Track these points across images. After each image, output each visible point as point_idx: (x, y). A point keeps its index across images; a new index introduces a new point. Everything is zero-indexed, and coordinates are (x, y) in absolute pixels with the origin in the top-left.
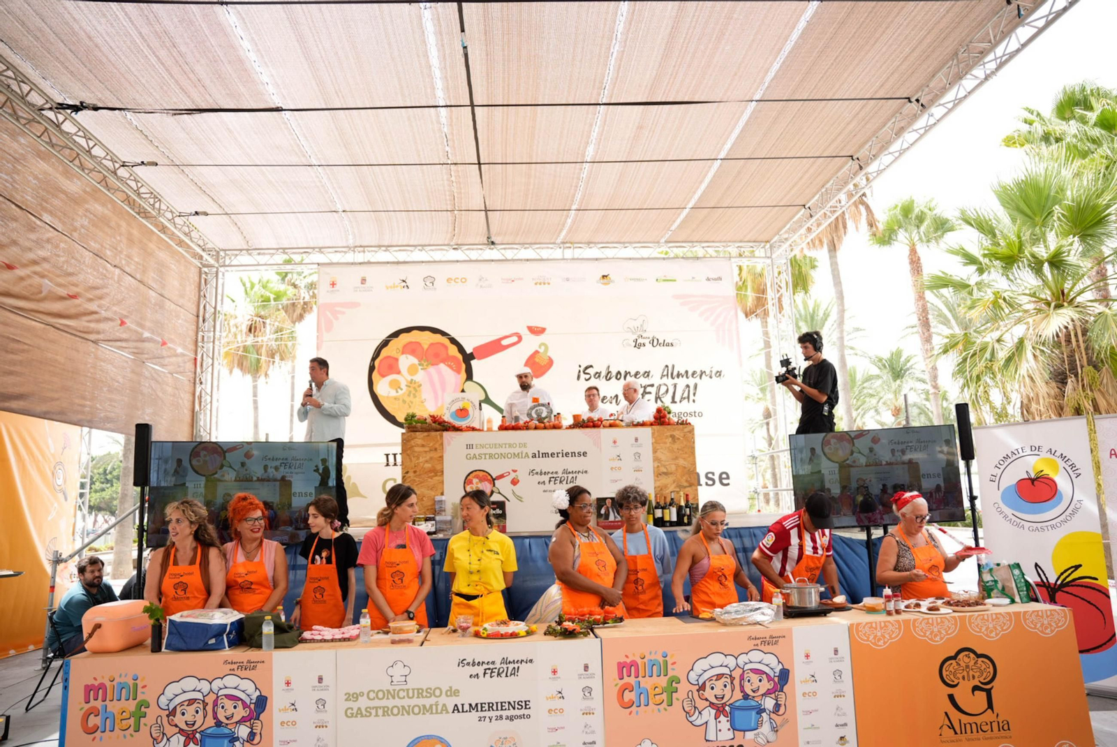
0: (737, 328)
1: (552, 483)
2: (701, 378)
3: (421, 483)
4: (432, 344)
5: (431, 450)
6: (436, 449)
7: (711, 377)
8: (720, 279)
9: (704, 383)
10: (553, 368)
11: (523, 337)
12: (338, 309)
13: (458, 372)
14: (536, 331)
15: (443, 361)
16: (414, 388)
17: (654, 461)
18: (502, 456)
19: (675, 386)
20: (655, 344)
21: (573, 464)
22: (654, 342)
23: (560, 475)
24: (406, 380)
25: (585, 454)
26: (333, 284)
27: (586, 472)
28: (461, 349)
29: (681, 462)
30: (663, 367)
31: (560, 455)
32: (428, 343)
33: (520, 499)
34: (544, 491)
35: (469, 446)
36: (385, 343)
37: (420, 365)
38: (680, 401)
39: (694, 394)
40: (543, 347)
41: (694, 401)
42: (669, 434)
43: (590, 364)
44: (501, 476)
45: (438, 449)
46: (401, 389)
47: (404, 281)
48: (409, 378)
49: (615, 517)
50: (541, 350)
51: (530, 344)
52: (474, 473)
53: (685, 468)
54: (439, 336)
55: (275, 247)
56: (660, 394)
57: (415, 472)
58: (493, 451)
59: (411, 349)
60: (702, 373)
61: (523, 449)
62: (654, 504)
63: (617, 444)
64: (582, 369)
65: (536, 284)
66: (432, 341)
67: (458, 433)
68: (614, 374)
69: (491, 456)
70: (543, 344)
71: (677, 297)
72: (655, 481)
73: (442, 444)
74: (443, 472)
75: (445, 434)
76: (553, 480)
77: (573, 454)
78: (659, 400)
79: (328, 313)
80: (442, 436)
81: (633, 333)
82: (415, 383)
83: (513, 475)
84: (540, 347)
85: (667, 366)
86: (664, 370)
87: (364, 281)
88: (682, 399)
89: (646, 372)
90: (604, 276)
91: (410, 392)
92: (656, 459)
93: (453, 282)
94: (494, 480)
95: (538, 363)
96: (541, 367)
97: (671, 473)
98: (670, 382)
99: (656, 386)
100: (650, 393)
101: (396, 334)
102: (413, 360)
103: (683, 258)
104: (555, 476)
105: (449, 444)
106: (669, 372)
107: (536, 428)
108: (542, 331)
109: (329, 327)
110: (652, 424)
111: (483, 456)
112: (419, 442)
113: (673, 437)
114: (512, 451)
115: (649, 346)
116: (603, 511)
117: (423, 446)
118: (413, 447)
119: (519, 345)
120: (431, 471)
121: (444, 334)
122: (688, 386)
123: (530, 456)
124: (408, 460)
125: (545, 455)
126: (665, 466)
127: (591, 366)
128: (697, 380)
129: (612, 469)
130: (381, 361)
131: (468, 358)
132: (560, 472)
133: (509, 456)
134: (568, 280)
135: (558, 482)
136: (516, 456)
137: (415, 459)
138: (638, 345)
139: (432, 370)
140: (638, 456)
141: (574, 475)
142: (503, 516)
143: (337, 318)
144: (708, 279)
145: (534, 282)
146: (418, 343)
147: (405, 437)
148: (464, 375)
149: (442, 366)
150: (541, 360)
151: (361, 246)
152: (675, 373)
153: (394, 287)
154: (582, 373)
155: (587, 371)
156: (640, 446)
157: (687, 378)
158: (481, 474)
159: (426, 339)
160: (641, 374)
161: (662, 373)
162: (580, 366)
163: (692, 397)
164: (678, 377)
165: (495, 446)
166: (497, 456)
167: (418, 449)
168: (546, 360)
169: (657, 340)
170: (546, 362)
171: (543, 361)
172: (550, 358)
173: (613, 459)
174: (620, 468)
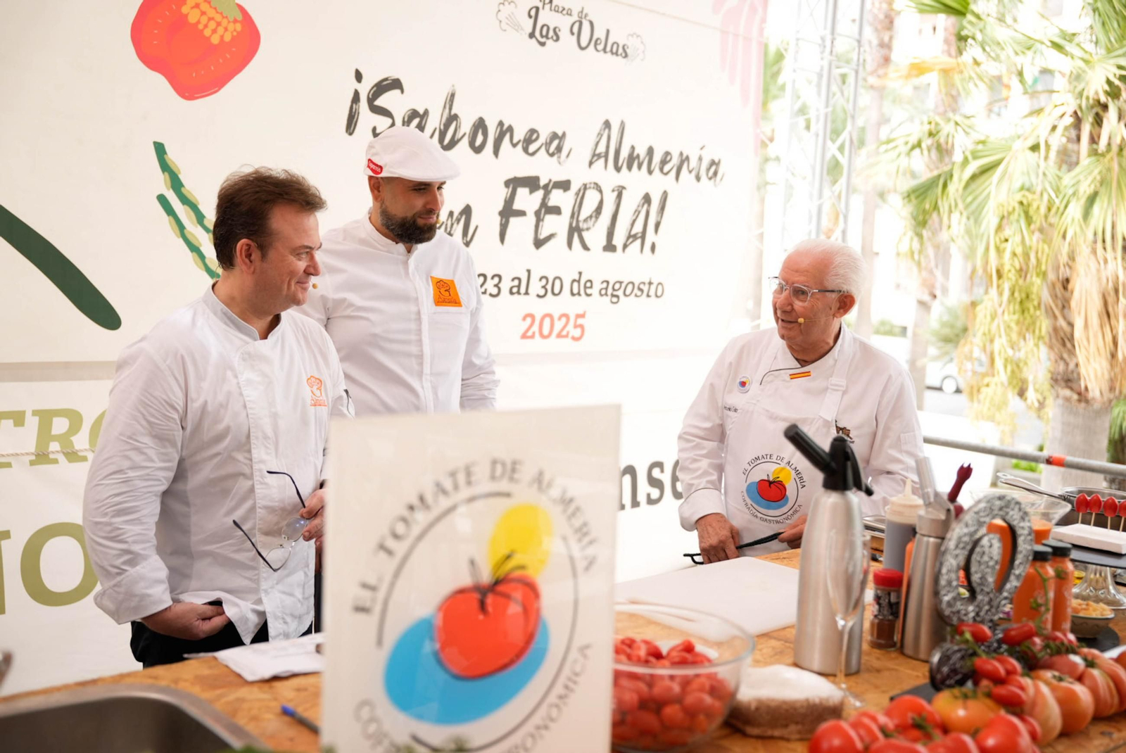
2: (677, 177)
9: (684, 192)
20: (584, 39)
22: (584, 33)
30: (599, 125)
38: (625, 246)
39: (657, 227)
41: (653, 248)
43: (396, 77)
56: (582, 217)
60: (682, 160)
64: (365, 89)
68: (466, 126)
78: (576, 240)
85: (607, 124)
86: (600, 135)
89: (554, 136)
95: (195, 32)
99: (575, 187)
115: (567, 40)
122: (647, 199)
127: (396, 84)
128: (667, 182)
138: (542, 35)
152: (624, 154)
154: (363, 104)
155: (376, 103)
157: (650, 172)
160: (542, 140)
161: (592, 145)
162: (359, 76)
163: (650, 237)
164: (630, 168)
168: (229, 22)
169: (591, 24)
170: (232, 33)
171: (219, 24)
172: (247, 19)
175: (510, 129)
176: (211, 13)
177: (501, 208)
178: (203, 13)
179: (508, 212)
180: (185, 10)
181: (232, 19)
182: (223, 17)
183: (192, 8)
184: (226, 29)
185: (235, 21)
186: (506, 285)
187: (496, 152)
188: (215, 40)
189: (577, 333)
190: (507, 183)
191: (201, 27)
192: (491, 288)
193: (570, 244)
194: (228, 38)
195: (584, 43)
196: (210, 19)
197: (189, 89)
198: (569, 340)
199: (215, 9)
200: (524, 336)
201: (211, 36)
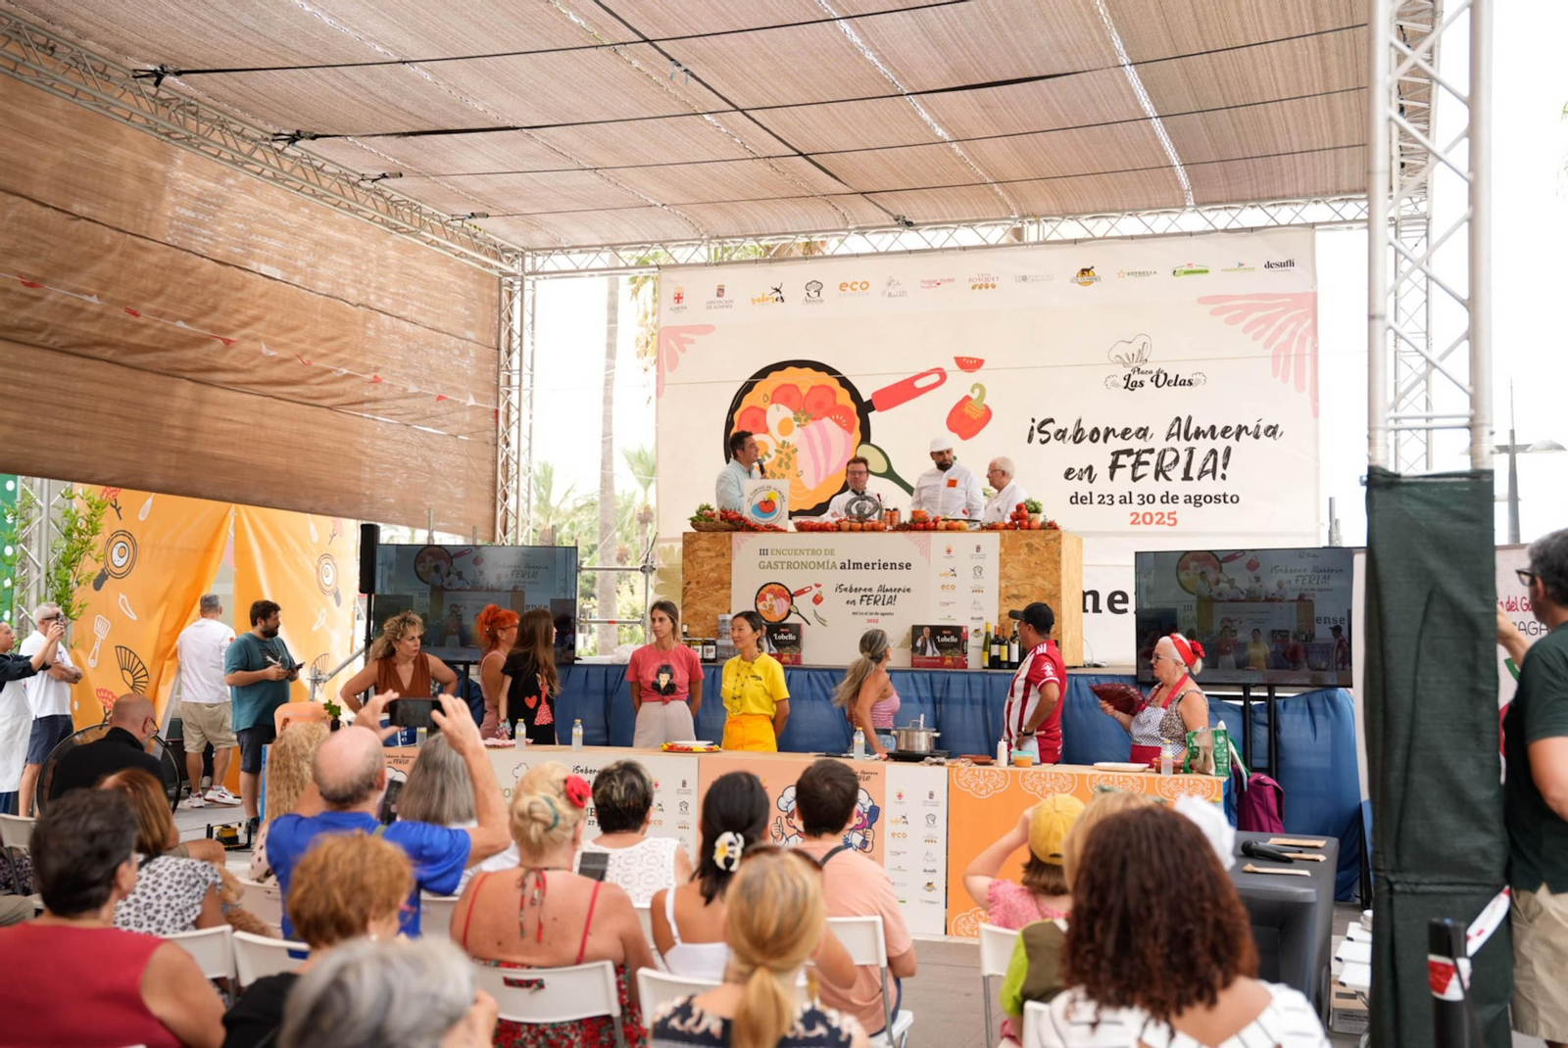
0: (1315, 350)
1: (864, 603)
2: (1237, 439)
3: (706, 596)
4: (813, 388)
5: (717, 556)
6: (723, 555)
7: (1257, 437)
8: (1291, 263)
9: (1243, 448)
10: (990, 423)
11: (949, 374)
12: (684, 335)
13: (850, 430)
14: (968, 364)
15: (828, 414)
16: (787, 455)
17: (1001, 578)
18: (804, 565)
19: (1191, 451)
20: (1160, 382)
21: (891, 579)
22: (1160, 379)
23: (875, 593)
24: (777, 443)
25: (908, 566)
26: (679, 298)
27: (909, 590)
28: (855, 395)
29: (1039, 581)
30: (1171, 419)
31: (876, 567)
32: (809, 386)
33: (822, 622)
34: (854, 613)
35: (763, 552)
36: (748, 387)
37: (795, 419)
38: (1199, 478)
39: (1225, 466)
40: (977, 391)
41: (1224, 477)
42: (1024, 542)
43: (1049, 417)
44: (801, 592)
45: (725, 554)
46: (770, 456)
47: (778, 290)
48: (780, 439)
49: (934, 652)
50: (974, 396)
51: (959, 385)
52: (768, 587)
53: (1044, 590)
54: (824, 375)
55: (599, 243)
56: (1165, 464)
57: (698, 583)
58: (792, 559)
59: (784, 395)
60: (1241, 429)
61: (829, 557)
62: (992, 636)
63: (952, 554)
64: (1036, 425)
65: (974, 288)
66: (814, 384)
67: (752, 534)
68: (1087, 432)
69: (790, 565)
70: (977, 386)
71: (1203, 300)
72: (1001, 606)
73: (731, 548)
74: (730, 583)
75: (736, 535)
76: (865, 598)
77: (893, 566)
78: (1161, 476)
79: (671, 342)
80: (730, 538)
81: (1124, 363)
82: (788, 447)
83: (815, 591)
84: (972, 391)
85: (1178, 419)
86: (1173, 425)
87: (721, 291)
88: (1202, 473)
89: (1141, 429)
90: (1084, 271)
91: (781, 460)
92: (1003, 576)
93: (848, 289)
94: (792, 596)
95: (969, 416)
96: (974, 422)
97: (1024, 597)
98: (1182, 445)
99: (1157, 452)
100: (1147, 463)
101: (764, 373)
102: (786, 412)
103: (1226, 230)
104: (868, 593)
105: (739, 549)
106: (1182, 429)
107: (851, 530)
108: (979, 363)
109: (673, 366)
110: (1006, 527)
111: (780, 565)
112: (704, 544)
113: (1029, 546)
114: (816, 558)
115: (1149, 385)
116: (919, 644)
117: (708, 550)
118: (696, 551)
119: (941, 387)
120: (716, 582)
121: (831, 371)
122: (1214, 452)
123: (839, 566)
124: (691, 567)
125: (857, 566)
126: (1016, 586)
127: (1052, 420)
128: (1231, 442)
129: (943, 586)
130: (742, 414)
131: (864, 408)
132: (875, 589)
133: (812, 565)
134: (1024, 279)
135: (872, 602)
136: (820, 565)
137: (698, 566)
138: (1131, 385)
139: (812, 426)
140: (978, 570)
141: (893, 594)
142: (797, 643)
143: (683, 350)
144: (1269, 265)
145: (973, 284)
146: (795, 386)
147: (687, 538)
148: (857, 435)
149: (827, 422)
150: (971, 411)
151: (718, 237)
152: (1192, 430)
153: (764, 300)
154: (1036, 431)
155: (1043, 429)
156: (983, 557)
157: (1213, 438)
159: (806, 379)
160: (1133, 432)
161: (1167, 429)
162: (1033, 420)
163: (1220, 470)
164: (1197, 437)
165: (795, 552)
166: (796, 565)
167: (701, 554)
169: (1166, 375)
170: (982, 415)
171: (977, 413)
172: (987, 408)
173: (945, 575)
174: (953, 587)
175: (1113, 430)
176: (974, 410)
177: (1110, 464)
179: (1114, 466)
180: (965, 410)
181: (981, 410)
182: (979, 411)
183: (967, 409)
184: (980, 414)
185: (983, 410)
186: (1116, 499)
187: (1105, 441)
188: (976, 418)
189: (1172, 522)
190: (1113, 454)
192: (1107, 500)
193: (1157, 478)
194: (980, 417)
195: (1160, 383)
197: (965, 436)
198: (1166, 526)
199: (975, 408)
200: (1133, 523)
201: (974, 417)
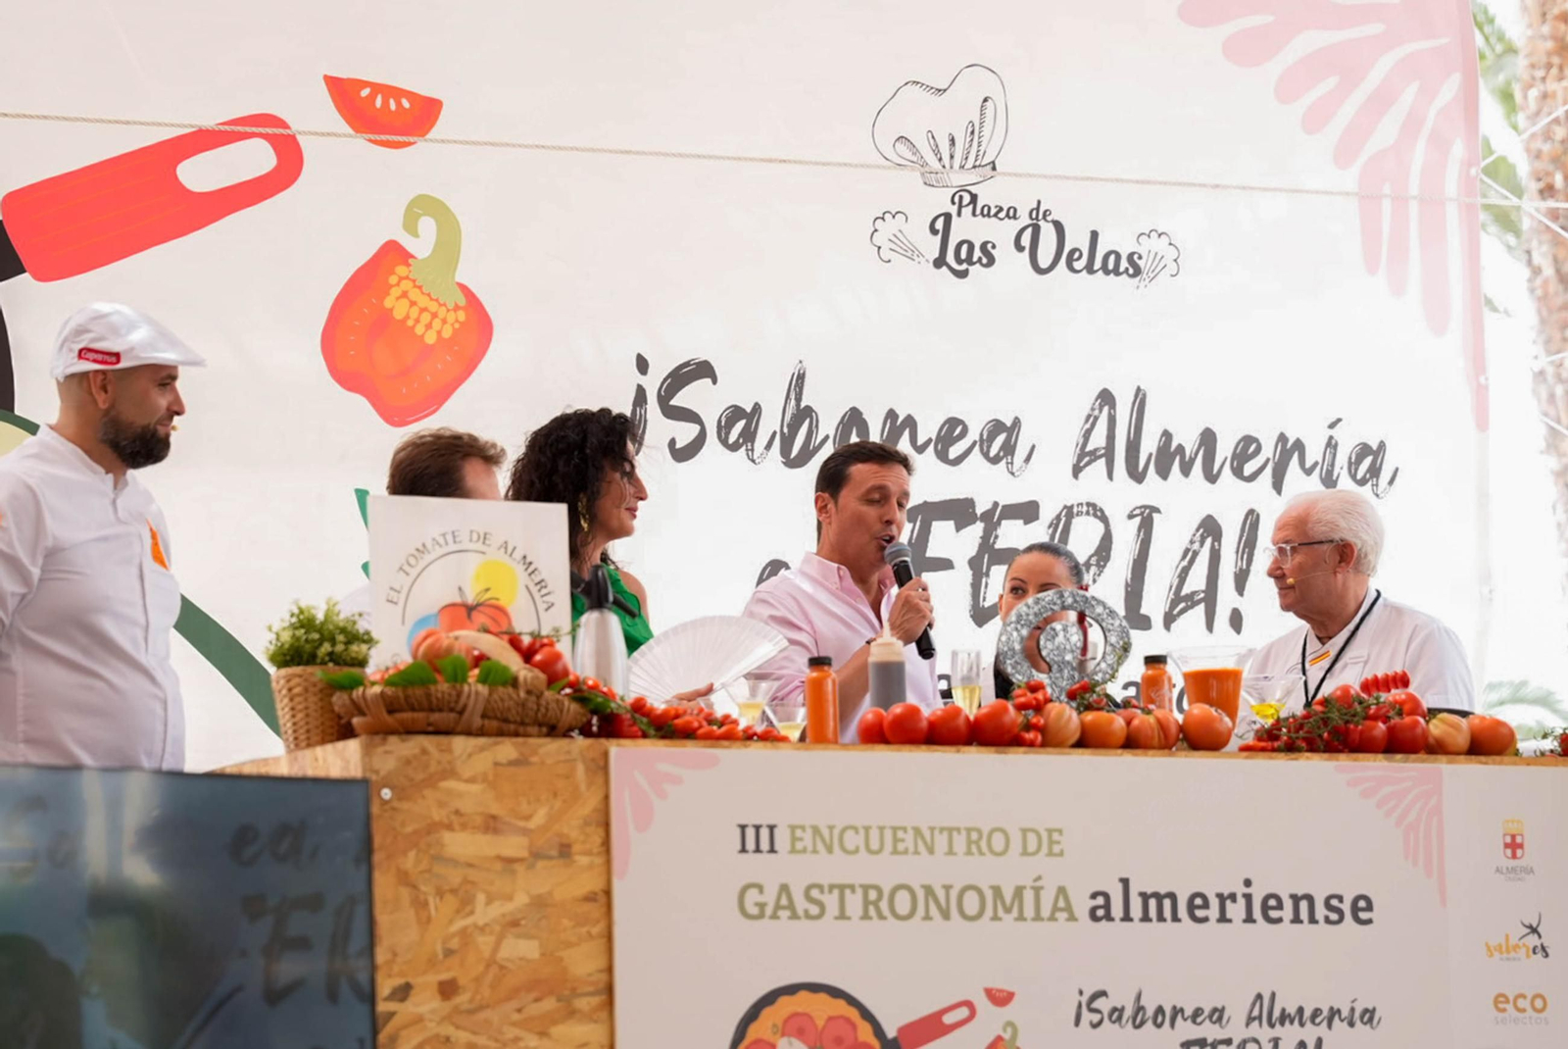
5: (536, 855)
6: (565, 851)
14: (380, 113)
18: (938, 903)
19: (1146, 520)
20: (1045, 254)
21: (1298, 965)
22: (1043, 242)
23: (1236, 1030)
25: (1359, 908)
27: (1369, 1016)
31: (1236, 910)
35: (756, 838)
38: (1170, 618)
40: (429, 230)
44: (933, 1030)
45: (581, 847)
50: (421, 246)
52: (785, 1006)
58: (885, 871)
61: (1041, 864)
64: (653, 383)
67: (690, 750)
69: (876, 902)
70: (427, 206)
73: (602, 816)
74: (610, 990)
77: (1302, 907)
80: (601, 767)
83: (989, 1022)
85: (1106, 398)
86: (1092, 420)
88: (1180, 601)
89: (997, 427)
94: (890, 1045)
96: (424, 351)
98: (1119, 496)
104: (1211, 1032)
105: (643, 818)
106: (1119, 435)
107: (1086, 741)
111: (831, 901)
114: (985, 871)
117: (492, 825)
118: (433, 828)
119: (286, 199)
123: (1082, 905)
124: (410, 914)
125: (1159, 905)
127: (704, 370)
129: (1500, 1000)
132: (1237, 1013)
133: (971, 903)
136: (1006, 903)
137: (451, 901)
141: (1309, 1034)
152: (1149, 445)
154: (652, 406)
155: (673, 402)
158: (822, 1008)
160: (973, 435)
162: (642, 365)
163: (1227, 598)
165: (896, 839)
166: (903, 902)
167: (460, 844)
168: (448, 310)
170: (452, 325)
171: (435, 315)
173: (1506, 949)
174: (1540, 1003)
176: (423, 301)
178: (413, 304)
180: (388, 303)
181: (451, 306)
182: (441, 305)
183: (398, 298)
184: (444, 321)
185: (457, 308)
188: (431, 338)
191: (410, 323)
194: (447, 333)
195: (1045, 261)
196: (423, 310)
197: (396, 411)
199: (429, 295)
201: (424, 333)
